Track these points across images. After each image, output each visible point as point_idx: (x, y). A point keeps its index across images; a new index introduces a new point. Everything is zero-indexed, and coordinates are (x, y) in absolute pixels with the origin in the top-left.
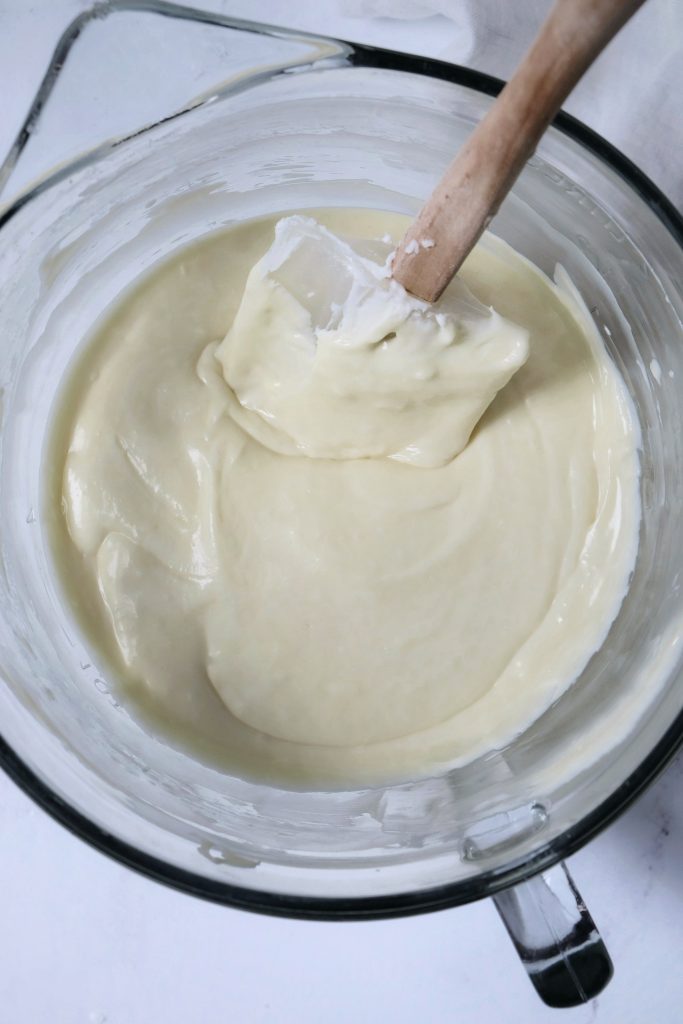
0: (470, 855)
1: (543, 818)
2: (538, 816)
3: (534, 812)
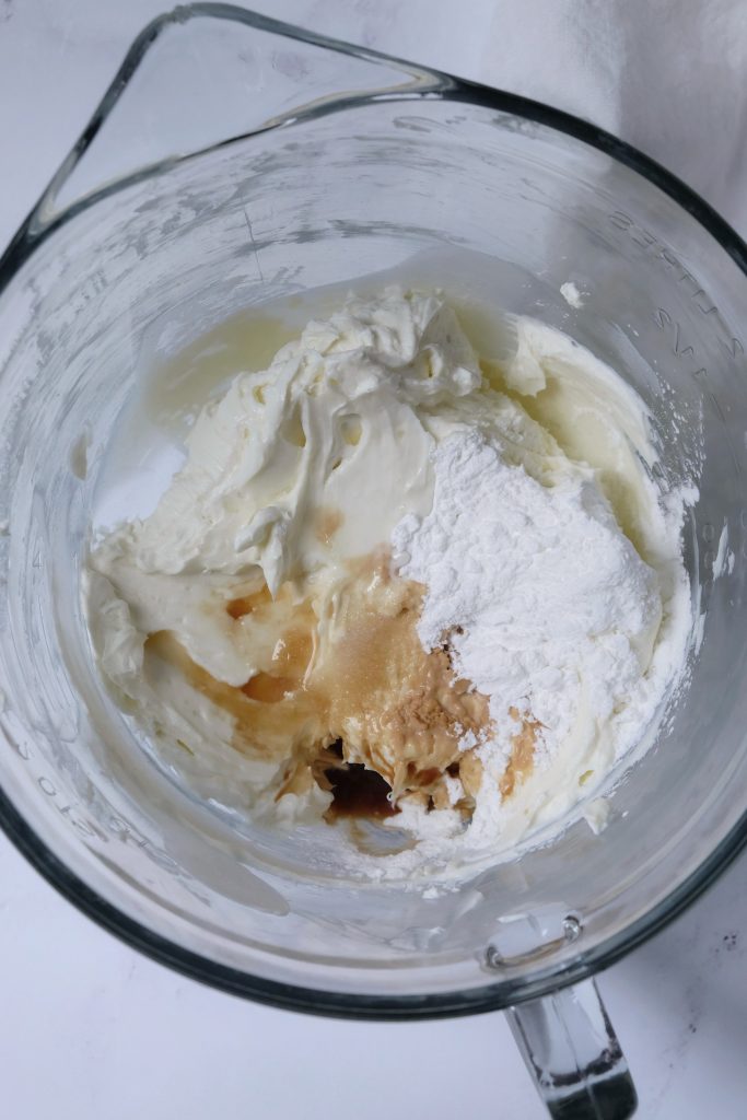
0: (494, 961)
1: (576, 928)
2: (570, 928)
3: (567, 924)
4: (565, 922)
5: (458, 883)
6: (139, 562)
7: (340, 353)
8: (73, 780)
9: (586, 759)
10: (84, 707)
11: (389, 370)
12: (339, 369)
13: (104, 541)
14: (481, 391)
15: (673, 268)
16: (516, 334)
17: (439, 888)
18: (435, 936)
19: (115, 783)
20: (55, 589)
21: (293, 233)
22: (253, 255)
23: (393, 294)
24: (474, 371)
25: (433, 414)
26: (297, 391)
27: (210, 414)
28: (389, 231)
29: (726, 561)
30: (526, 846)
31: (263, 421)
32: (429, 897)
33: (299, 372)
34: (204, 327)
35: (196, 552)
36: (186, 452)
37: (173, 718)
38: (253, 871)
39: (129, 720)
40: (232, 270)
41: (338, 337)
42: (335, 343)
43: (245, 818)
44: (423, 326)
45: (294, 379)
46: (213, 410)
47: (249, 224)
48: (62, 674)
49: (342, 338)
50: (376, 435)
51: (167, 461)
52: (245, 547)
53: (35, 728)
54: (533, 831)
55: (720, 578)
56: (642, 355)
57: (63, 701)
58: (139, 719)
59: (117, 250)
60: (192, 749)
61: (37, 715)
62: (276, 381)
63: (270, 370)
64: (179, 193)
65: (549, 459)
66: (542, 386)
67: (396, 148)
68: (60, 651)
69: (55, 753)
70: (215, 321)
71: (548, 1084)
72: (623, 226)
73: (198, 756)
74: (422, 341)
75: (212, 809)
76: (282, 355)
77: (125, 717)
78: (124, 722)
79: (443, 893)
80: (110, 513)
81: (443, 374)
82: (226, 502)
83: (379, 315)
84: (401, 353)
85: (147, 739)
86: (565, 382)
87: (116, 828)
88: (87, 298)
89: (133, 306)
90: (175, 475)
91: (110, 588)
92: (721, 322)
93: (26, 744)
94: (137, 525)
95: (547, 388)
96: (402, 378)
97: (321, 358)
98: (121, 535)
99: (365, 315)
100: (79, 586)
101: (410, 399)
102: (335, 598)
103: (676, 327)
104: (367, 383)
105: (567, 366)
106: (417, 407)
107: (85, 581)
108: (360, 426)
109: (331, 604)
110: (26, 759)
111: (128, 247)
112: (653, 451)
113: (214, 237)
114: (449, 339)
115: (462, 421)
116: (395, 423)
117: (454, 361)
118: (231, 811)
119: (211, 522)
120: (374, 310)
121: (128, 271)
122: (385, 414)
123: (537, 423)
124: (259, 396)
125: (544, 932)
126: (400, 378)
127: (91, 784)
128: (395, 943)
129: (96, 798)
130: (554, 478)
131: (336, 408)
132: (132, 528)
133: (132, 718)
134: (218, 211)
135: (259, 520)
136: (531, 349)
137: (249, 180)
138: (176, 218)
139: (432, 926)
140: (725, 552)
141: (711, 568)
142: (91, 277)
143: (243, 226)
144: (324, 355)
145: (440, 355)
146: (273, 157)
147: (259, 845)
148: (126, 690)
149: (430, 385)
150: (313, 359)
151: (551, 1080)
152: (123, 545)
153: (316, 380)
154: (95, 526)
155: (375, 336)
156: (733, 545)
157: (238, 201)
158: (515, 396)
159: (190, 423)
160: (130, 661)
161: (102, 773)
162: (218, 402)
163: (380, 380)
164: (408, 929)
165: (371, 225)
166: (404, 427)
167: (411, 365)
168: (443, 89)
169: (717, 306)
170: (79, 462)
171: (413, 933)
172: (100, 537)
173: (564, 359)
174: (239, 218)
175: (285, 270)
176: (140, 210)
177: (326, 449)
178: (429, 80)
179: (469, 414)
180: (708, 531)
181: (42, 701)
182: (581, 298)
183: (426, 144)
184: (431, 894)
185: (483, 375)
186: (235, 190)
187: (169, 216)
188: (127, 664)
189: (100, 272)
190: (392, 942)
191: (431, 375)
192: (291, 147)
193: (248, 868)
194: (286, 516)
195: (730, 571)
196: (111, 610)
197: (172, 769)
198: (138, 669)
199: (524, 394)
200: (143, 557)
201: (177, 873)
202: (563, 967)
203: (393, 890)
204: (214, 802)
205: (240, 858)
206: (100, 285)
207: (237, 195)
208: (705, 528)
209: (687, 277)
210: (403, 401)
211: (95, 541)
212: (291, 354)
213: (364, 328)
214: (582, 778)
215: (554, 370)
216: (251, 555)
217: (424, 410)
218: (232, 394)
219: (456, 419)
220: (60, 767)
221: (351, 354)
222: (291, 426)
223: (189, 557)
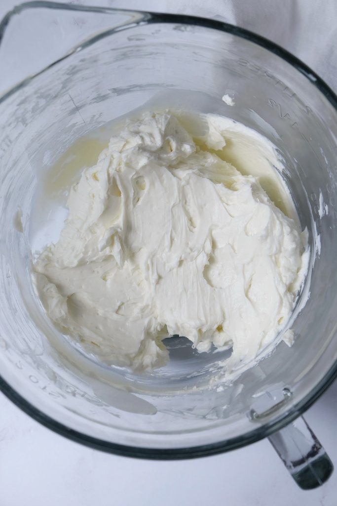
0: (254, 417)
1: (289, 394)
2: (286, 394)
3: (284, 392)
4: (283, 391)
5: (232, 381)
6: (57, 265)
7: (128, 150)
8: (46, 373)
9: (279, 313)
10: (44, 337)
11: (152, 153)
12: (129, 157)
13: (38, 258)
14: (196, 152)
15: (272, 80)
16: (207, 123)
17: (223, 385)
18: (226, 410)
19: (66, 369)
20: (20, 286)
21: (93, 99)
22: (78, 113)
23: (146, 116)
24: (191, 144)
25: (176, 168)
26: (112, 171)
27: (75, 190)
28: (138, 88)
29: (324, 209)
30: (259, 358)
31: (100, 189)
32: (220, 391)
33: (111, 162)
34: (63, 150)
35: (82, 255)
36: (68, 209)
37: (87, 332)
38: (137, 395)
39: (67, 337)
40: (70, 121)
41: (125, 143)
42: (124, 145)
43: (129, 371)
44: (163, 129)
45: (109, 166)
46: (76, 188)
47: (72, 99)
48: (32, 325)
49: (127, 142)
50: (152, 184)
51: (60, 215)
52: (103, 248)
53: (23, 353)
54: (261, 350)
55: (323, 217)
56: (266, 121)
57: (34, 337)
58: (72, 336)
59: (13, 125)
60: (98, 345)
61: (23, 347)
62: (101, 169)
63: (98, 164)
64: (36, 93)
65: (233, 177)
66: (224, 144)
67: (132, 50)
68: (28, 314)
69: (35, 362)
70: (67, 147)
71: (290, 467)
72: (245, 65)
73: (102, 347)
74: (164, 136)
75: (114, 370)
76: (102, 156)
77: (65, 336)
78: (65, 339)
79: (226, 388)
80: (38, 245)
81: (177, 149)
82: (91, 230)
83: (142, 128)
84: (155, 144)
85: (77, 344)
86: (234, 140)
87: (69, 391)
88: (4, 150)
89: (27, 149)
90: (65, 221)
91: (45, 279)
92: (299, 100)
93: (20, 362)
94: (52, 247)
95: (227, 145)
96: (159, 155)
97: (119, 154)
98: (45, 253)
99: (136, 129)
100: (31, 280)
101: (164, 164)
102: (149, 262)
103: (279, 106)
104: (143, 161)
105: (234, 133)
106: (168, 167)
107: (33, 278)
108: (144, 181)
109: (148, 265)
110: (21, 369)
111: (17, 123)
112: (281, 164)
113: (57, 109)
114: (177, 132)
115: (191, 168)
116: (160, 177)
117: (181, 142)
118: (123, 369)
119: (86, 240)
120: (139, 126)
121: (20, 134)
122: (154, 172)
123: (225, 162)
124: (95, 178)
125: (275, 398)
126: (157, 155)
127: (54, 373)
128: (208, 417)
129: (58, 378)
130: (237, 186)
131: (132, 175)
132: (50, 249)
133: (68, 336)
134: (56, 97)
135: (107, 235)
136: (215, 128)
137: (67, 79)
138: (37, 104)
139: (223, 405)
140: (323, 205)
141: (318, 213)
142: (3, 140)
143: (69, 101)
144: (121, 152)
145: (174, 141)
146: (75, 67)
147: (139, 382)
148: (63, 324)
149: (172, 155)
150: (116, 155)
151: (291, 465)
152: (48, 258)
153: (119, 165)
154: (33, 252)
155: (142, 138)
156: (326, 201)
157: (64, 90)
158: (213, 151)
159: (67, 195)
160: (61, 311)
161: (59, 366)
162: (77, 184)
163: (149, 158)
164: (213, 409)
165: (129, 87)
166: (164, 176)
167: (162, 148)
168: (146, 19)
169: (295, 92)
170: (18, 224)
171: (215, 410)
172: (36, 256)
173: (231, 130)
174: (66, 98)
175: (94, 116)
176: (19, 104)
177: (131, 195)
178: (139, 16)
179: (192, 164)
180: (314, 196)
181: (24, 340)
182: (233, 101)
183: (145, 46)
184: (221, 389)
185: (196, 145)
186: (61, 85)
187: (33, 104)
188: (61, 312)
189: (7, 137)
190: (206, 416)
191: (172, 151)
192: (83, 61)
193: (134, 394)
194: (119, 230)
195: (327, 213)
196: (48, 289)
197: (92, 355)
198: (66, 314)
199: (217, 150)
200: (58, 262)
201: (102, 406)
202: (287, 414)
203: (203, 391)
204: (114, 366)
205: (130, 391)
206: (9, 143)
207: (63, 88)
208: (312, 195)
209: (279, 82)
210: (161, 165)
211: (35, 258)
212: (106, 154)
213: (137, 136)
214: (279, 321)
215: (228, 136)
216: (107, 251)
217: (172, 167)
218: (83, 179)
219: (187, 168)
220: (38, 369)
221: (132, 149)
222: (113, 188)
223: (79, 258)
